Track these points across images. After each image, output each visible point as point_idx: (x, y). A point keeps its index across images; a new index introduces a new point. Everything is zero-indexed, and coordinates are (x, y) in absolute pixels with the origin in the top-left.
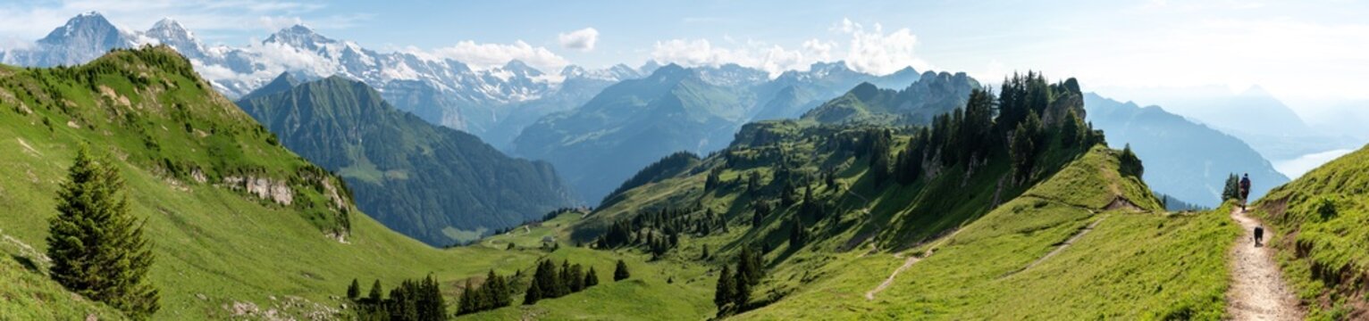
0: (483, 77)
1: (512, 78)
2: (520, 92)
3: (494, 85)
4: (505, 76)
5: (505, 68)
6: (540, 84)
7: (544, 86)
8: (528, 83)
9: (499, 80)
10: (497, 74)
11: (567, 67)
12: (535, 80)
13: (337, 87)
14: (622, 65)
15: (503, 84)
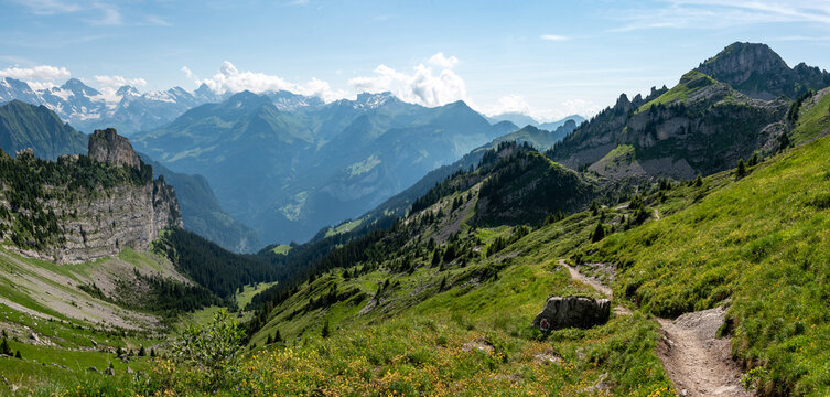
0: (43, 96)
1: (71, 97)
2: (80, 111)
3: (55, 104)
4: (64, 95)
5: (64, 87)
6: (98, 103)
7: (102, 106)
8: (86, 102)
9: (60, 99)
10: (56, 93)
11: (122, 88)
12: (92, 99)
13: (23, 112)
14: (178, 88)
15: (64, 103)
